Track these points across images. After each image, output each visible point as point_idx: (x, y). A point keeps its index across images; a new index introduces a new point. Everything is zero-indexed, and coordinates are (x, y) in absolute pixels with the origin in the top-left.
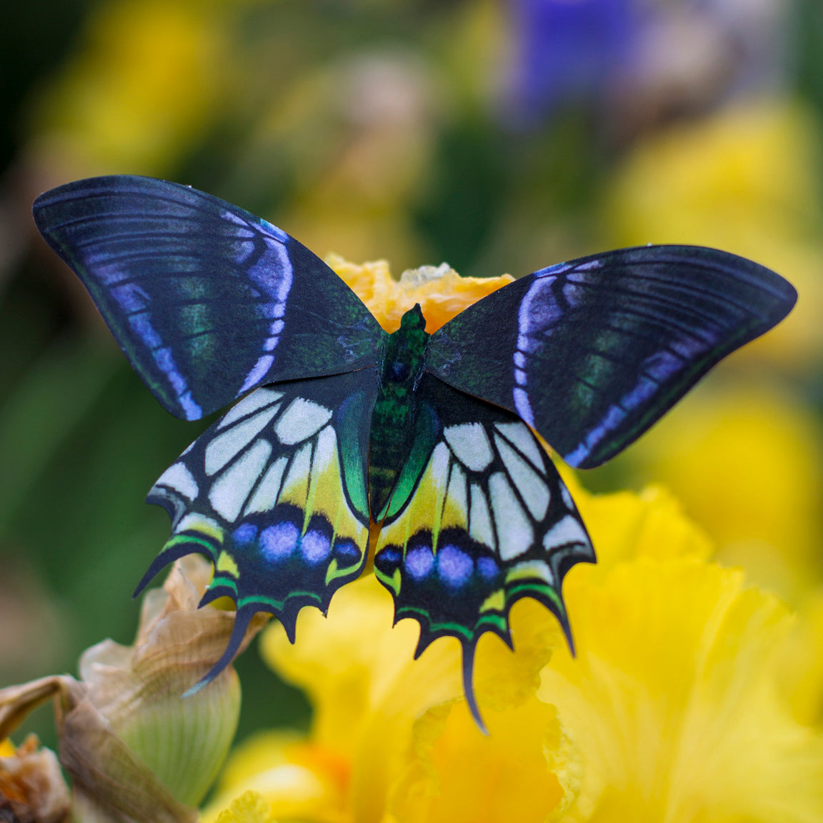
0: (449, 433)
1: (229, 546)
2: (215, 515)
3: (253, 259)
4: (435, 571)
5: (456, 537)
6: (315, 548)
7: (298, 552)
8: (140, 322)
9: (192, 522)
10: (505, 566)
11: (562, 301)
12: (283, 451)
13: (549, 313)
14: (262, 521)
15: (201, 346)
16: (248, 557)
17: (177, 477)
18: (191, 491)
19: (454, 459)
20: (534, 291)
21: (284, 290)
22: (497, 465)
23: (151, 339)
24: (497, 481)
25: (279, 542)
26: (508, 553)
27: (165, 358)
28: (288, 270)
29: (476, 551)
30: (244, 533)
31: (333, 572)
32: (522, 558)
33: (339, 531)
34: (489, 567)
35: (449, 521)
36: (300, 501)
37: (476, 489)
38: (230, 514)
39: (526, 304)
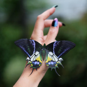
0: (49, 53)
1: (32, 64)
2: (31, 61)
3: (32, 43)
4: (51, 64)
5: (52, 61)
6: (38, 63)
7: (37, 64)
8: (25, 51)
9: (29, 62)
10: (56, 62)
11: (57, 44)
12: (36, 56)
13: (56, 45)
14: (34, 61)
15: (29, 51)
16: (33, 64)
17: (28, 58)
18: (29, 59)
19: (50, 55)
20: (55, 43)
21: (35, 45)
22: (53, 55)
23: (26, 52)
24: (54, 56)
25: (36, 63)
26: (56, 61)
27: (27, 53)
28: (35, 43)
29: (54, 62)
30: (33, 62)
31: (40, 65)
32: (57, 61)
33: (40, 62)
34: (55, 63)
35: (51, 60)
36: (37, 60)
37: (52, 57)
38: (32, 61)
39: (54, 44)
